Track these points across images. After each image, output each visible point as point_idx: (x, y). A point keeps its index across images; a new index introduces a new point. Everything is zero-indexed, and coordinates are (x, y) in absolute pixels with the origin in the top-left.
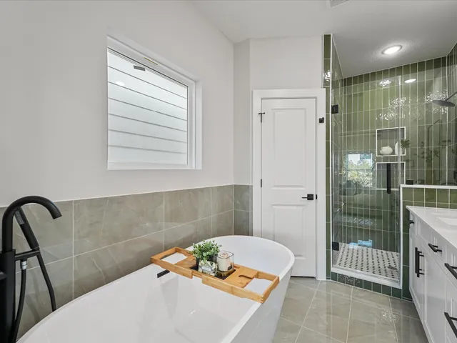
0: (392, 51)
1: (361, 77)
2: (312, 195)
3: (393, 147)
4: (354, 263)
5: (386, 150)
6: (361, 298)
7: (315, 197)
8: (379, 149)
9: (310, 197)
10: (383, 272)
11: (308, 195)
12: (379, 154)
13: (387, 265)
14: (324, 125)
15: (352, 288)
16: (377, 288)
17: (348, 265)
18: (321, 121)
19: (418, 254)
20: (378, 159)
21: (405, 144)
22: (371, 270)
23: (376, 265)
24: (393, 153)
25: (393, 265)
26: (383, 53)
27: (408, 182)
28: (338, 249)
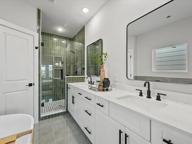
0: (60, 30)
1: (48, 34)
2: (32, 84)
3: (59, 63)
4: (48, 110)
5: (57, 64)
6: (54, 121)
7: (33, 84)
8: (55, 64)
9: (30, 85)
10: (58, 108)
11: (29, 84)
12: (55, 65)
13: (59, 105)
14: (38, 50)
15: (50, 119)
16: (58, 114)
17: (46, 111)
18: (36, 48)
19: (73, 97)
20: (55, 67)
21: (62, 63)
22: (54, 109)
23: (55, 107)
24: (59, 65)
25: (60, 105)
26: (57, 29)
27: (68, 75)
28: (43, 106)
